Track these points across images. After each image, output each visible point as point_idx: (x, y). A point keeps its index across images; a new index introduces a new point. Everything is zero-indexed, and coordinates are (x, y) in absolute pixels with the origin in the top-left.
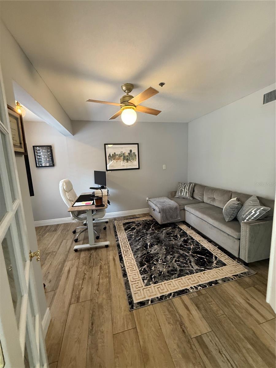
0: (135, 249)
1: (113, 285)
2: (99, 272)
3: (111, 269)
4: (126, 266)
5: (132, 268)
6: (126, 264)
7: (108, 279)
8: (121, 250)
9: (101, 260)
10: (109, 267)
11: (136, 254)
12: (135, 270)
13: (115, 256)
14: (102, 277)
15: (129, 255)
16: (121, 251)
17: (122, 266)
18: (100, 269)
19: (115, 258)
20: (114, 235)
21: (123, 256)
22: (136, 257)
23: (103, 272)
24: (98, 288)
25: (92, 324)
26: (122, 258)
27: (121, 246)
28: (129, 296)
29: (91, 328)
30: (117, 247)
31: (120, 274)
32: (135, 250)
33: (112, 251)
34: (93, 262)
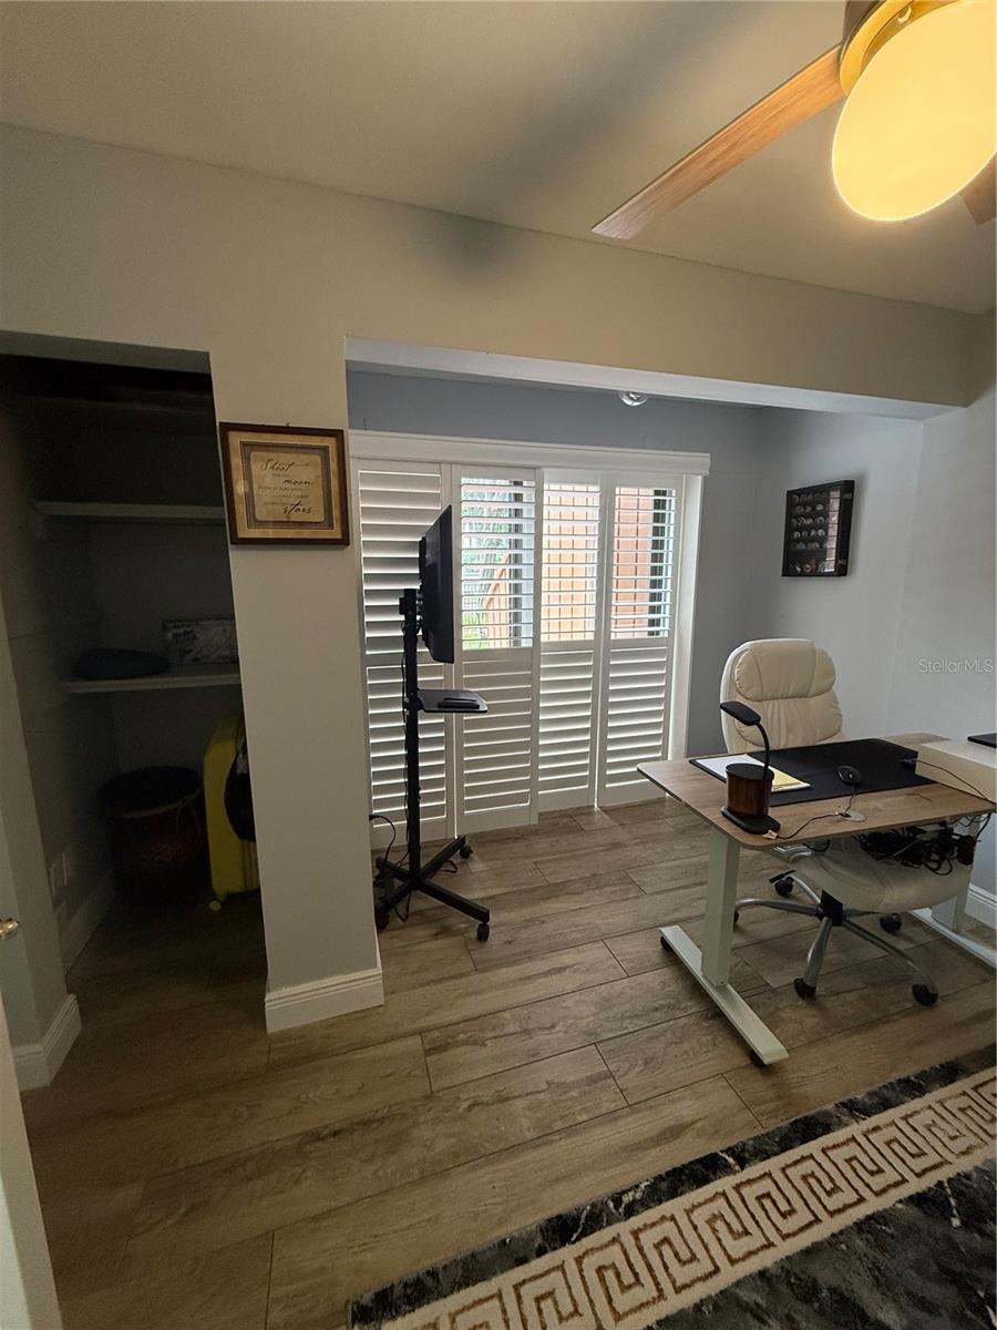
0: (834, 1281)
1: (494, 1172)
2: (571, 1079)
3: (598, 1132)
4: (636, 1221)
5: (628, 1278)
6: (711, 1200)
7: (529, 1135)
8: (774, 1160)
9: (646, 1062)
10: (612, 1116)
11: (773, 1292)
12: (610, 1300)
13: (699, 1135)
14: (541, 1103)
15: (746, 1233)
16: (766, 1155)
17: (627, 1199)
18: (589, 1078)
19: (689, 1136)
20: (909, 1070)
21: (725, 1183)
22: (748, 1296)
23: (572, 1098)
24: (482, 1103)
25: (335, 1134)
26: (703, 1181)
27: (813, 1147)
28: (429, 1282)
29: (325, 1132)
30: (786, 1123)
31: (564, 1200)
32: (826, 1275)
33: (736, 1101)
34: (626, 1031)
